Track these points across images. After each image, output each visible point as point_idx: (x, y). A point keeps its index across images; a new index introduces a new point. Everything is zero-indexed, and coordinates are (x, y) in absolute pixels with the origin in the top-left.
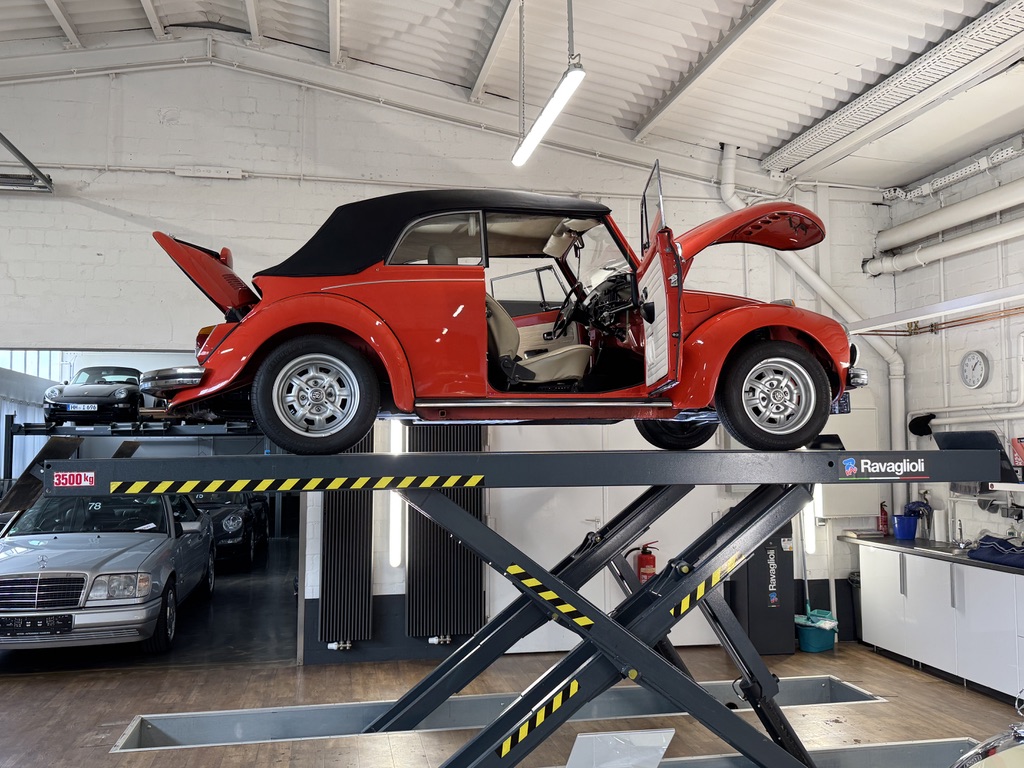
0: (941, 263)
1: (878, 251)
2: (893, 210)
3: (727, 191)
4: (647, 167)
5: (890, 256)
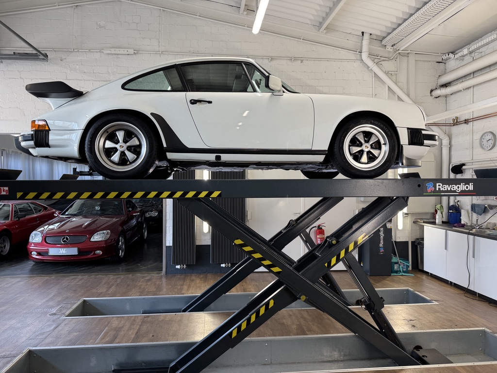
0: (472, 88)
1: (439, 85)
2: (447, 65)
3: (365, 56)
4: (326, 45)
5: (444, 87)
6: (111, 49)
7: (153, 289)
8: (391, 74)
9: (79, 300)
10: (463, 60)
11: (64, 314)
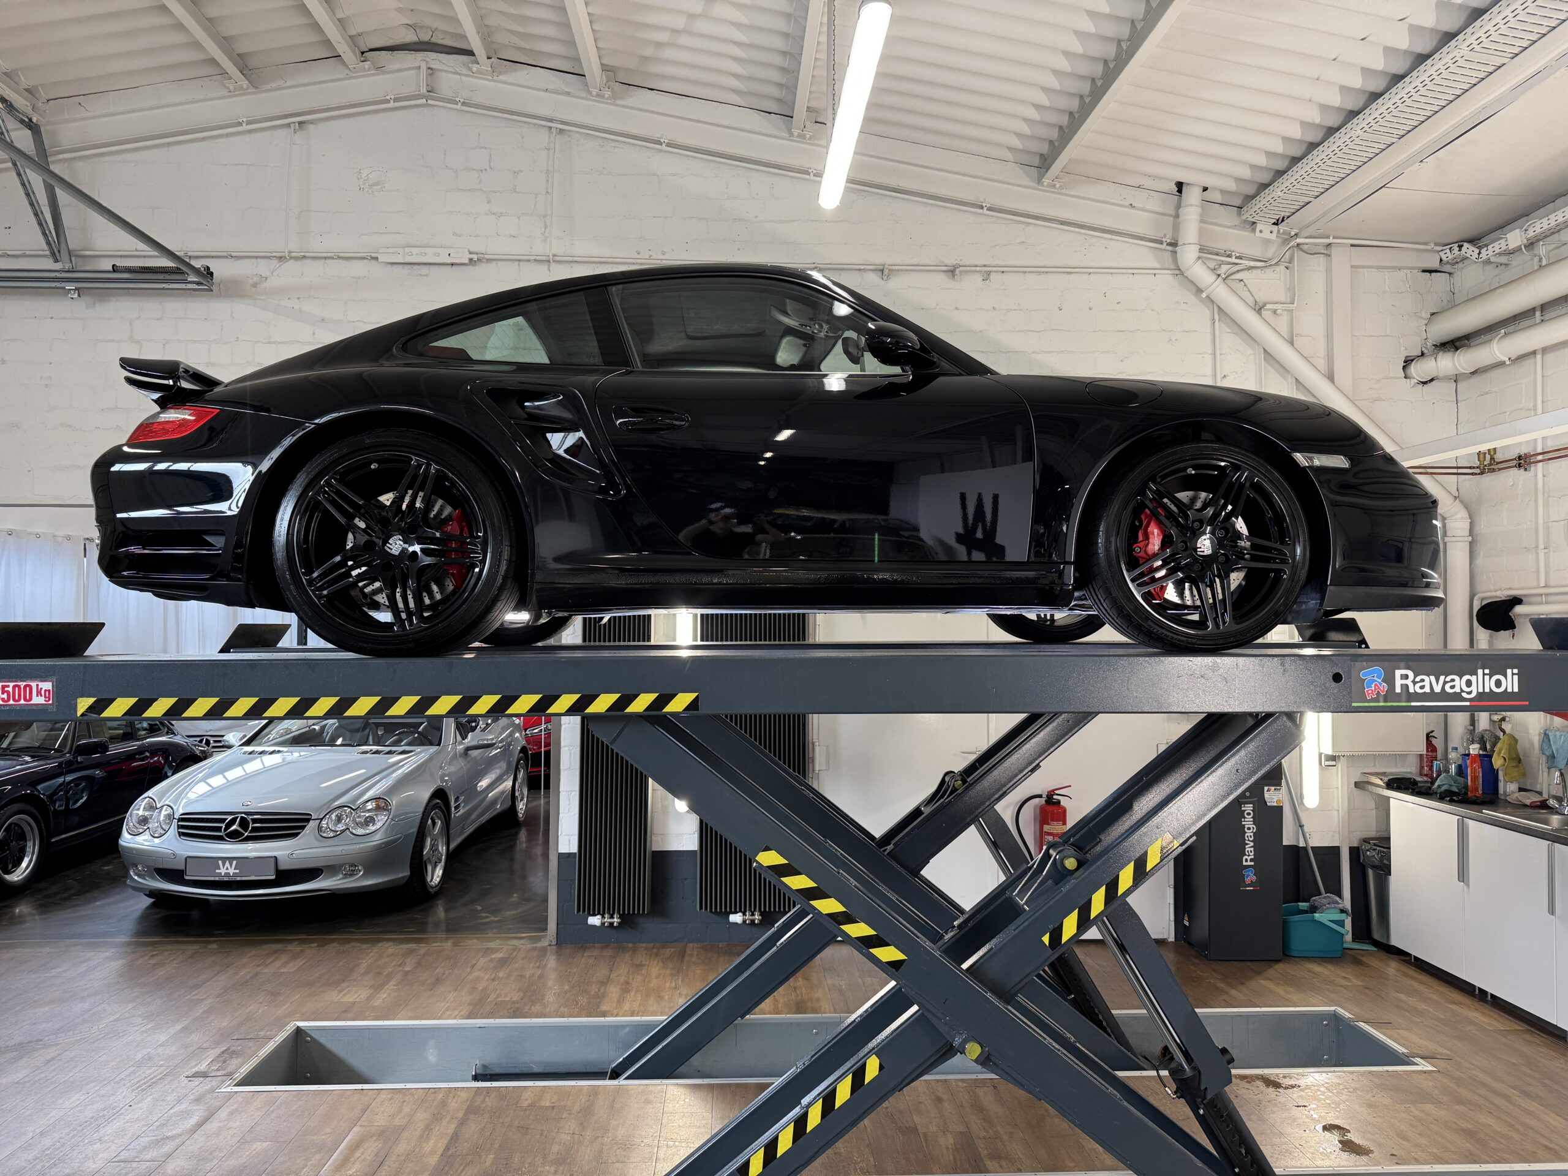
0: (1539, 357)
1: (1429, 344)
2: (1456, 279)
3: (1186, 256)
4: (1064, 224)
5: (1449, 350)
6: (400, 250)
7: (511, 993)
8: (1275, 312)
9: (281, 1028)
10: (1507, 265)
11: (229, 1075)
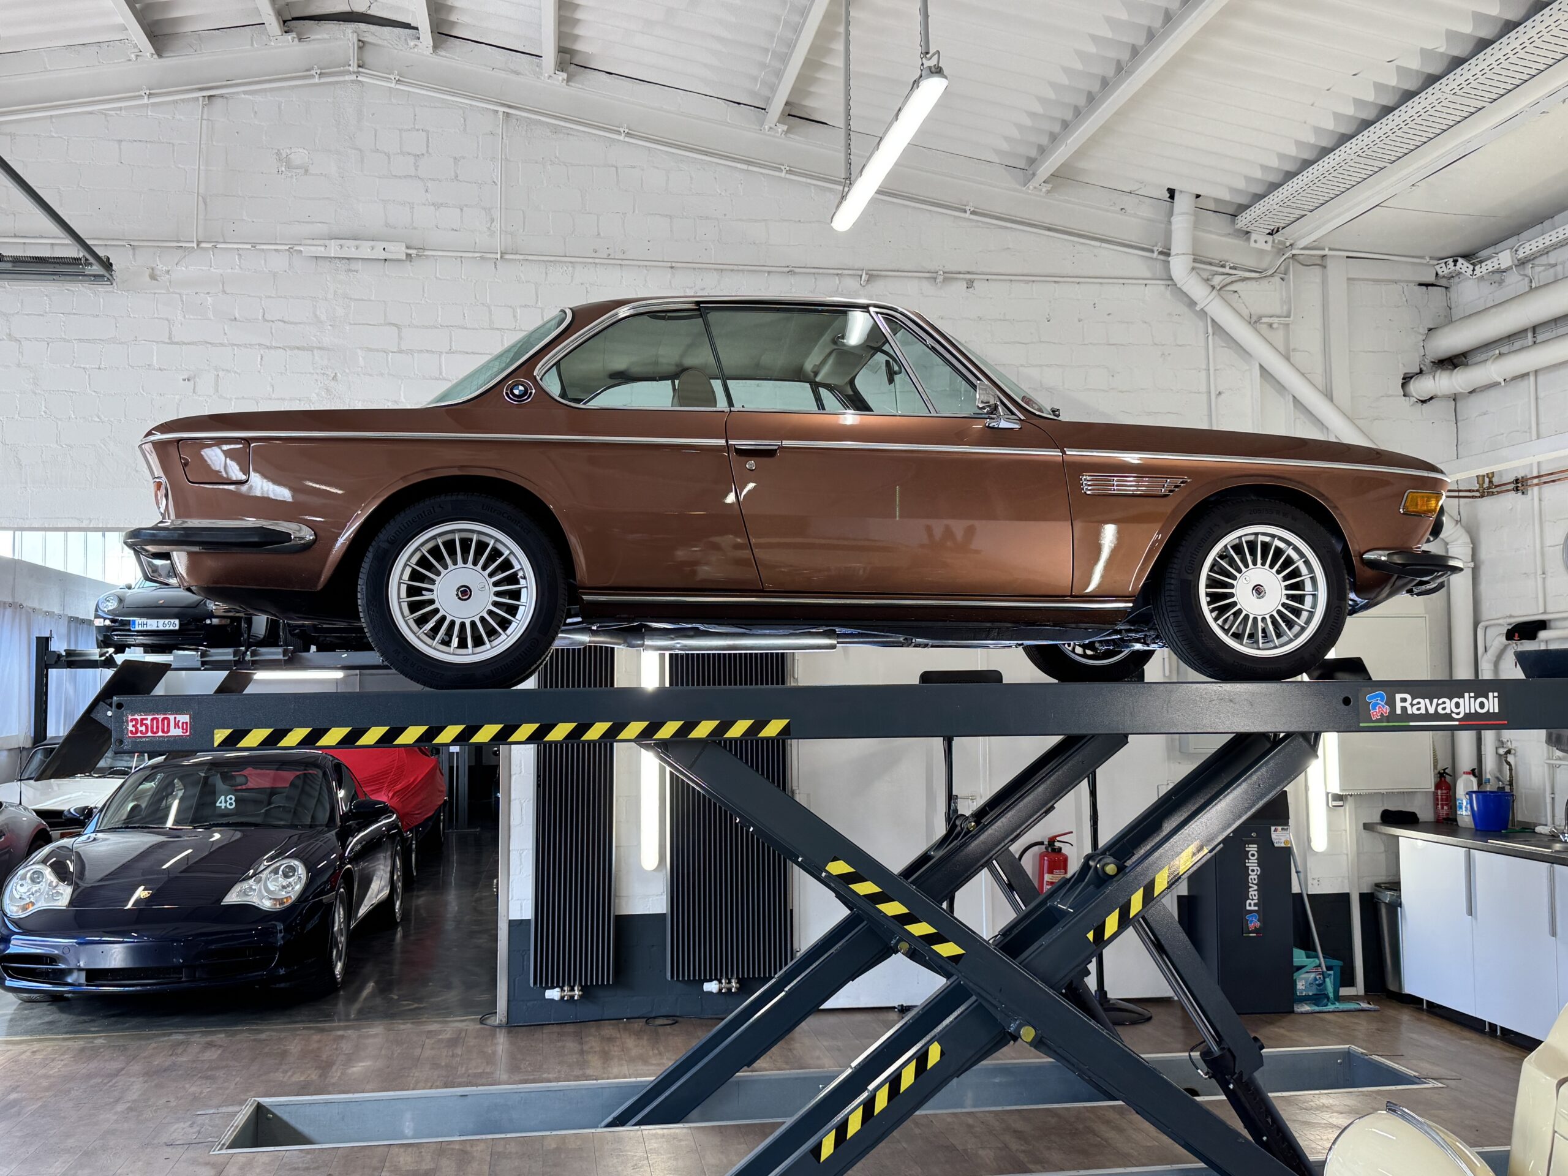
0: (1532, 378)
1: (1427, 361)
2: (1453, 294)
3: (1179, 266)
4: (1049, 229)
5: (1447, 369)
6: (327, 242)
8: (1270, 325)
9: (245, 1103)
10: (1501, 282)
11: (214, 1141)
